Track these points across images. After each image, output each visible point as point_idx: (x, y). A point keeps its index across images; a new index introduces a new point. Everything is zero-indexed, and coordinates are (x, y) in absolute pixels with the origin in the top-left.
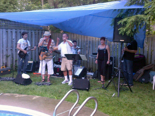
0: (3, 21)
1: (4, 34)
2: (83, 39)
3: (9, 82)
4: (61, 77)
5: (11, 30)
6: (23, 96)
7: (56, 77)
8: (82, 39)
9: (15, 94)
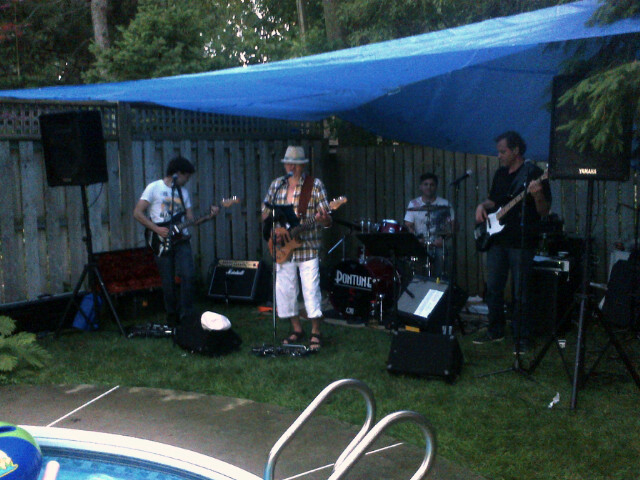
0: (143, 112)
1: (147, 160)
2: (460, 168)
3: (158, 343)
4: (363, 325)
5: (176, 145)
6: (190, 397)
7: (344, 323)
8: (457, 168)
9: (162, 391)
